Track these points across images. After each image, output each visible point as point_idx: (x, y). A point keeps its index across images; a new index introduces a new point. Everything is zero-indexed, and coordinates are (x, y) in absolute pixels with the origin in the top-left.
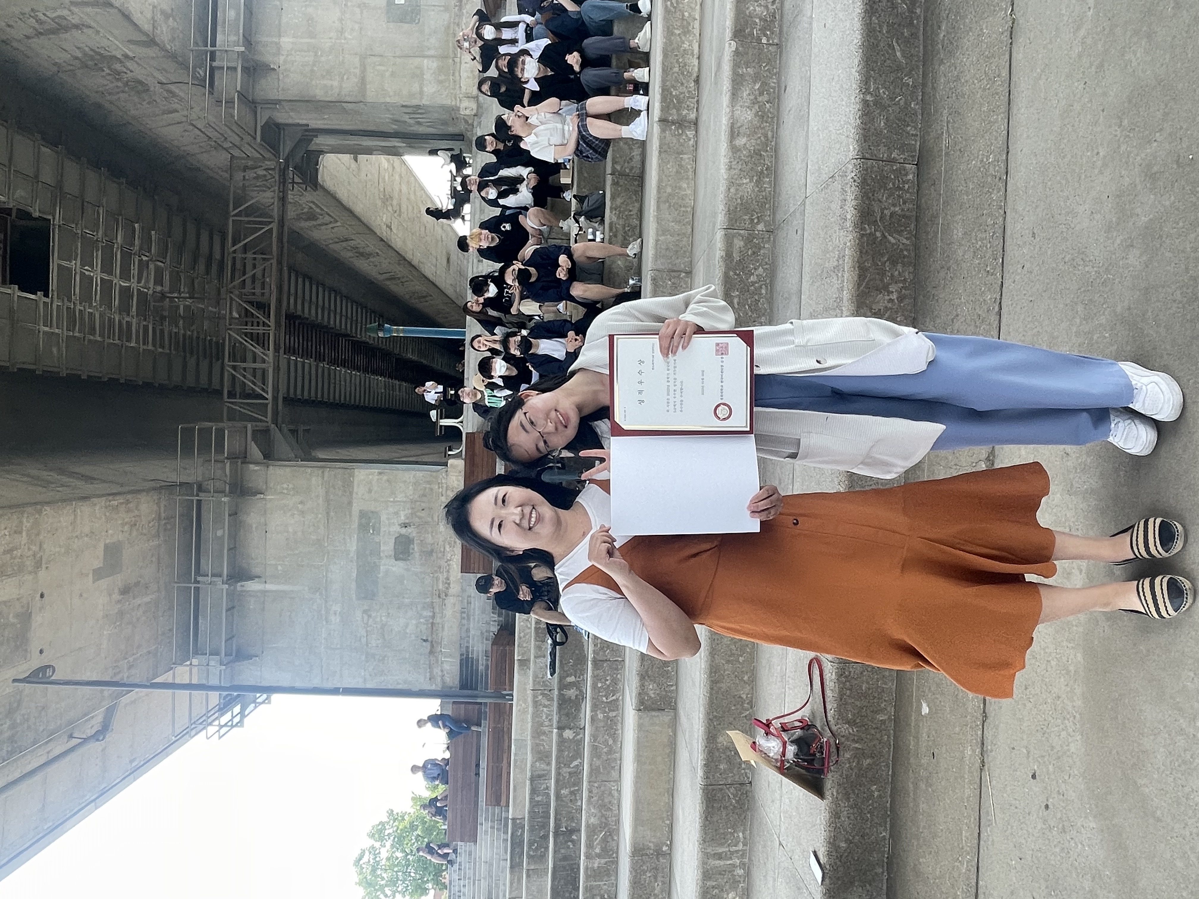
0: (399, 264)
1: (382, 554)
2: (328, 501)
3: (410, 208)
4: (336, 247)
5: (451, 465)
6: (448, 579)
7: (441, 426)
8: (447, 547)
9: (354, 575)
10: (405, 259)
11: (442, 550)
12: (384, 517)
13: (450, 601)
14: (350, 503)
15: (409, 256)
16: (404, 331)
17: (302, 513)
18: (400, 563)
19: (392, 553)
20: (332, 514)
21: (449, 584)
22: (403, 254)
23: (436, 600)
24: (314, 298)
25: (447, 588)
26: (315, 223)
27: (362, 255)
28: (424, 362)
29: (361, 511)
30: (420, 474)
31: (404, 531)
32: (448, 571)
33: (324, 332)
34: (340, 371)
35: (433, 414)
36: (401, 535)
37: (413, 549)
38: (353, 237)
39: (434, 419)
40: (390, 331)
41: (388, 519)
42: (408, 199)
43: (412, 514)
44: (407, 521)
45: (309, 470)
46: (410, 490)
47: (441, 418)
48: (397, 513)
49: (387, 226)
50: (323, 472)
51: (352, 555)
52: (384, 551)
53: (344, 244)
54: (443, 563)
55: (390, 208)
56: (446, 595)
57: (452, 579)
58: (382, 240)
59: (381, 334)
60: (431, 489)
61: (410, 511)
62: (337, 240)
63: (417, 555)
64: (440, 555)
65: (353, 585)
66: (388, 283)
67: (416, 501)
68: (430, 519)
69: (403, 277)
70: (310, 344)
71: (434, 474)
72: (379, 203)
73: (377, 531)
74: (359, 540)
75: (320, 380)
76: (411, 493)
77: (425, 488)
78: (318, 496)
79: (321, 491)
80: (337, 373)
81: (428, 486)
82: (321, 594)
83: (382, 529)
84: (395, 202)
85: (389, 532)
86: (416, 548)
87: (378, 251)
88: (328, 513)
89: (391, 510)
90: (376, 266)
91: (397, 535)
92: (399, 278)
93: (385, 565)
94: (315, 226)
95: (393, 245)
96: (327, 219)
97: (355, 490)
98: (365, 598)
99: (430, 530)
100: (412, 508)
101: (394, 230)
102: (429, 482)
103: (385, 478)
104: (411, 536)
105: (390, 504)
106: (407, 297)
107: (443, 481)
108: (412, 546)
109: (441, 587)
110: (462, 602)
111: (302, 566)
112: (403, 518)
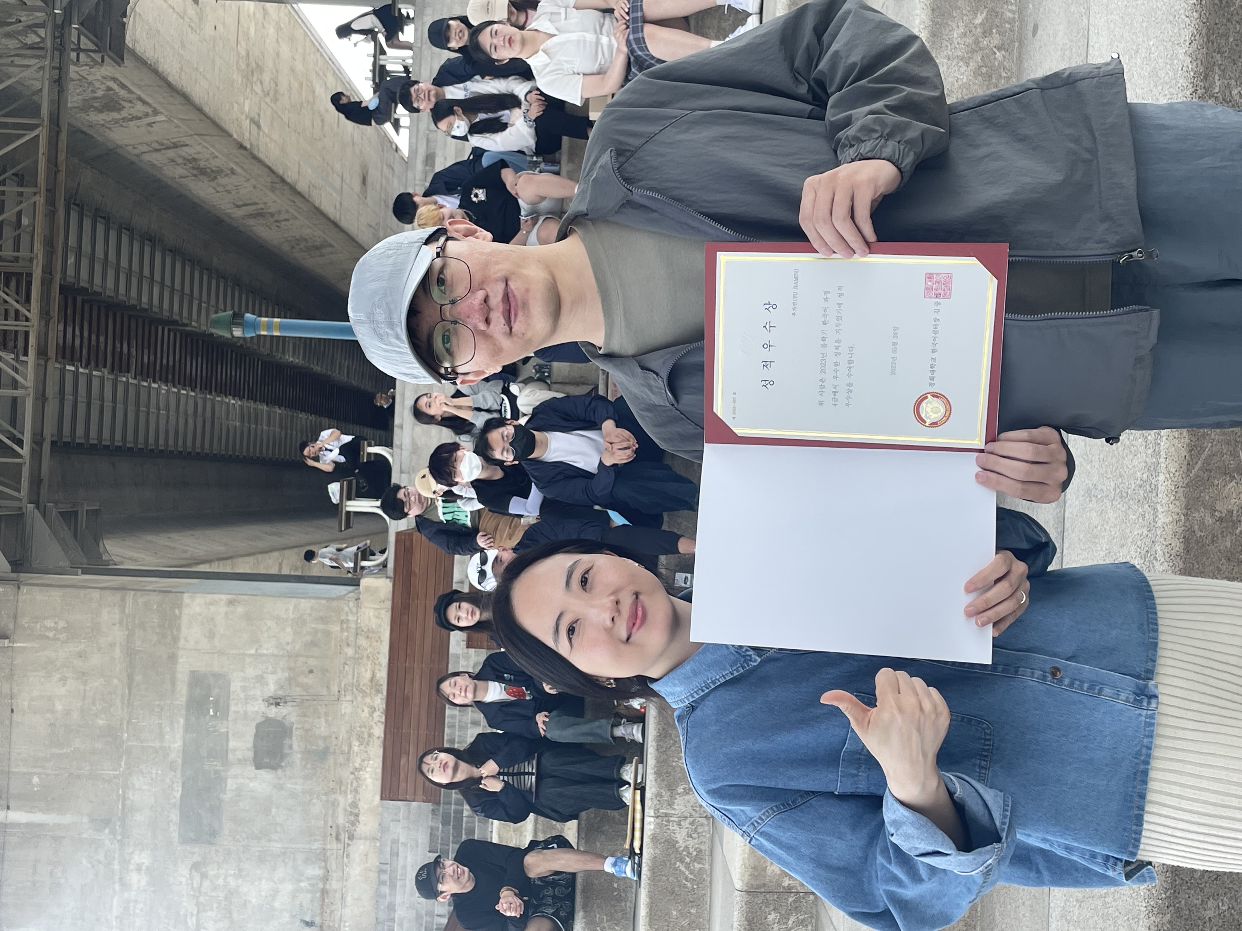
0: (273, 190)
1: (231, 756)
2: (130, 653)
3: (295, 85)
4: (157, 159)
5: (367, 588)
6: (354, 805)
7: (348, 513)
8: (355, 743)
9: (178, 795)
10: (283, 181)
11: (346, 749)
12: (236, 686)
13: (359, 848)
14: (173, 658)
15: (291, 176)
16: (281, 327)
17: (83, 676)
18: (266, 775)
19: (251, 754)
20: (138, 678)
21: (357, 815)
22: (280, 172)
23: (333, 846)
24: (112, 257)
25: (353, 824)
26: (115, 115)
27: (202, 172)
28: (317, 368)
29: (193, 673)
30: (305, 604)
31: (273, 712)
32: (356, 791)
33: (130, 317)
34: (158, 390)
35: (334, 489)
36: (269, 721)
37: (291, 747)
38: (187, 140)
39: (335, 499)
40: (255, 326)
41: (244, 689)
42: (292, 70)
43: (289, 679)
44: (281, 693)
45: (96, 594)
46: (287, 635)
47: (349, 499)
48: (260, 679)
49: (252, 121)
50: (123, 600)
51: (173, 756)
52: (234, 750)
53: (171, 153)
54: (345, 774)
55: (257, 88)
56: (351, 837)
57: (363, 806)
58: (242, 147)
59: (238, 332)
60: (328, 634)
61: (287, 674)
62: (156, 146)
63: (297, 757)
64: (341, 759)
65: (175, 816)
66: (251, 222)
67: (297, 656)
68: (325, 692)
69: (280, 212)
70: (102, 339)
71: (335, 604)
72: (237, 78)
73: (222, 710)
74: (188, 728)
75: (120, 407)
76: (289, 639)
77: (316, 631)
78: (112, 645)
79: (118, 635)
80: (153, 394)
81: (321, 626)
82: (113, 832)
83: (233, 708)
84: (267, 77)
85: (246, 713)
86: (296, 744)
87: (232, 165)
88: (130, 677)
89: (251, 672)
90: (229, 192)
91: (259, 719)
92: (272, 215)
93: (235, 777)
94: (117, 122)
95: (262, 156)
96: (139, 108)
97: (184, 631)
98: (196, 841)
99: (322, 710)
100: (290, 669)
101: (265, 128)
102: (324, 620)
103: (240, 610)
104: (287, 723)
105: (248, 660)
106: (286, 247)
107: (351, 618)
108: (287, 741)
109: (341, 820)
110: (381, 852)
111: (78, 777)
112: (272, 687)
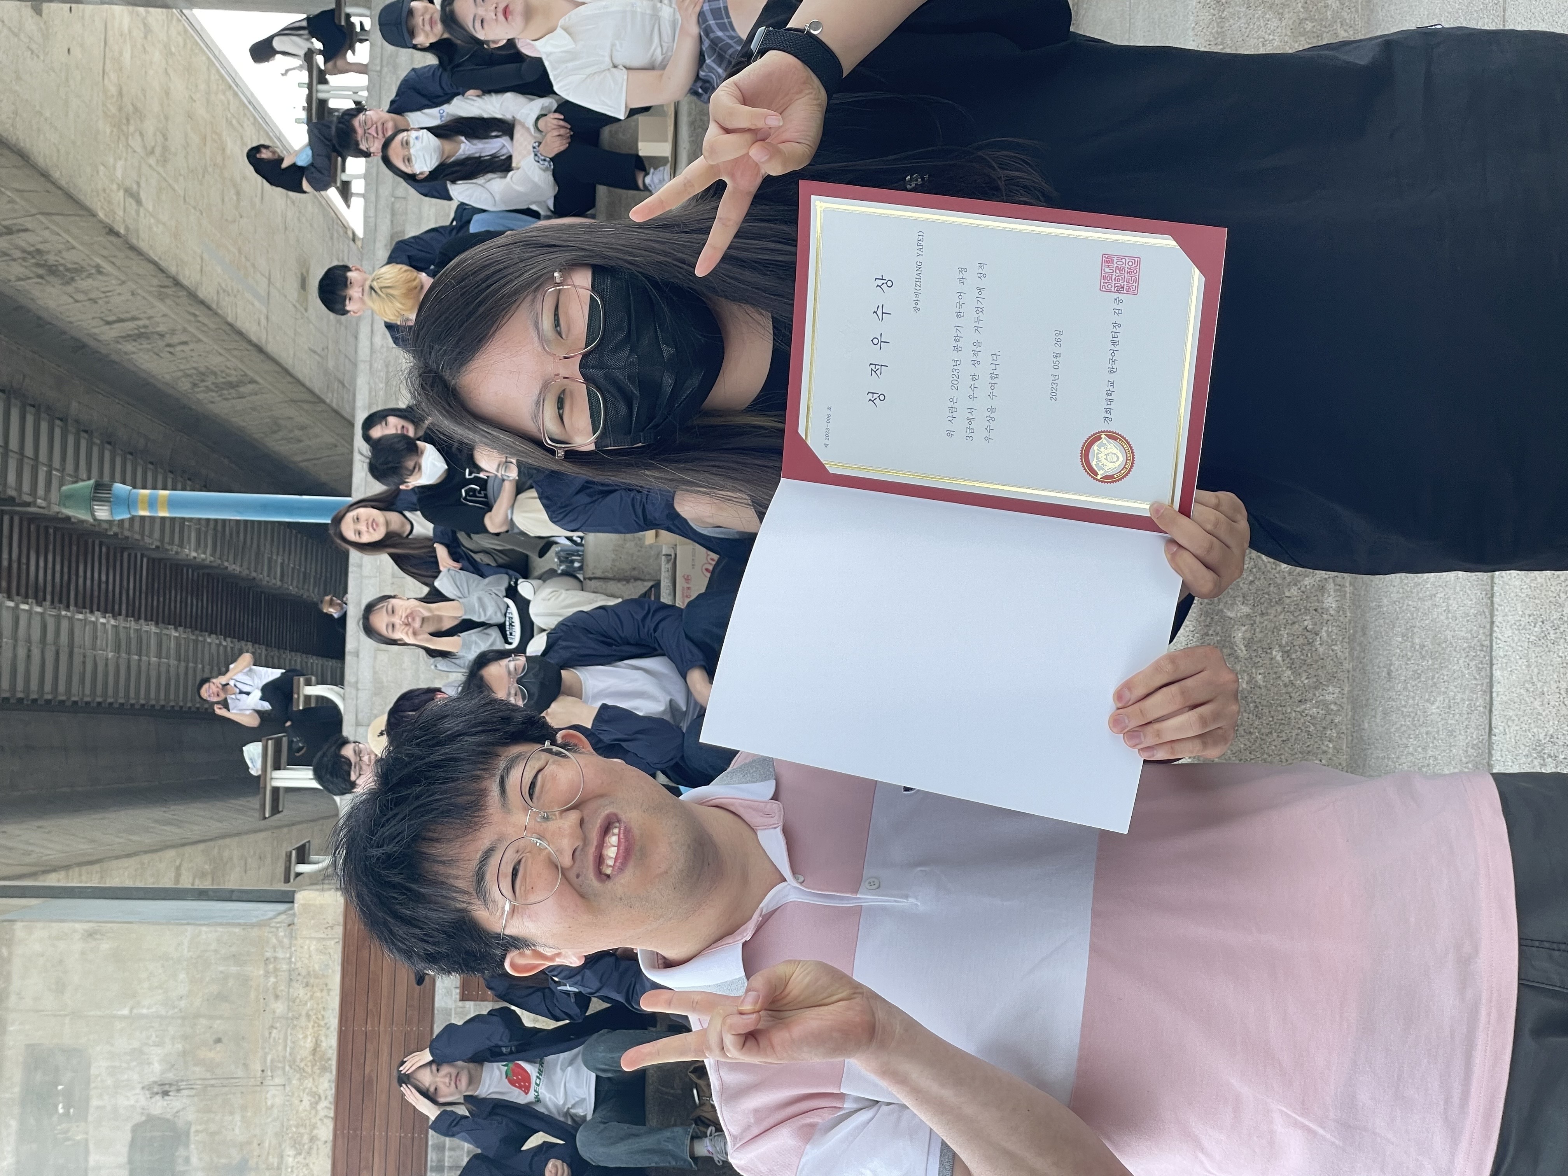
0: (162, 297)
3: (195, 139)
5: (306, 907)
7: (276, 790)
8: (289, 1152)
10: (177, 283)
11: (274, 1161)
12: (99, 1067)
15: (189, 277)
16: (172, 504)
22: (173, 269)
27: (54, 271)
28: (234, 568)
29: (31, 1048)
30: (208, 935)
31: (159, 1106)
35: (253, 753)
36: (152, 1120)
37: (187, 1161)
38: (27, 223)
39: (255, 769)
40: (129, 503)
41: (113, 1071)
42: (190, 116)
43: (184, 1053)
44: (170, 1076)
46: (181, 984)
47: (277, 767)
48: (138, 1054)
49: (128, 192)
52: (98, 1169)
55: (136, 143)
58: (112, 232)
59: (102, 513)
60: (244, 980)
61: (179, 1046)
66: (129, 347)
67: (197, 1016)
68: (240, 1073)
69: (173, 332)
71: (255, 933)
72: (105, 128)
73: (78, 1106)
74: (23, 1135)
76: (183, 990)
77: (226, 977)
81: (234, 969)
83: (95, 1102)
84: (149, 126)
85: (116, 1110)
86: (195, 1155)
87: (98, 260)
89: (123, 1044)
90: (94, 302)
91: (137, 1119)
92: (162, 336)
95: (143, 246)
97: (16, 982)
99: (237, 1101)
100: (185, 1038)
101: (148, 204)
102: (236, 958)
104: (180, 1123)
105: (118, 1025)
106: (185, 385)
107: (280, 954)
108: (181, 1152)
112: (157, 1067)
